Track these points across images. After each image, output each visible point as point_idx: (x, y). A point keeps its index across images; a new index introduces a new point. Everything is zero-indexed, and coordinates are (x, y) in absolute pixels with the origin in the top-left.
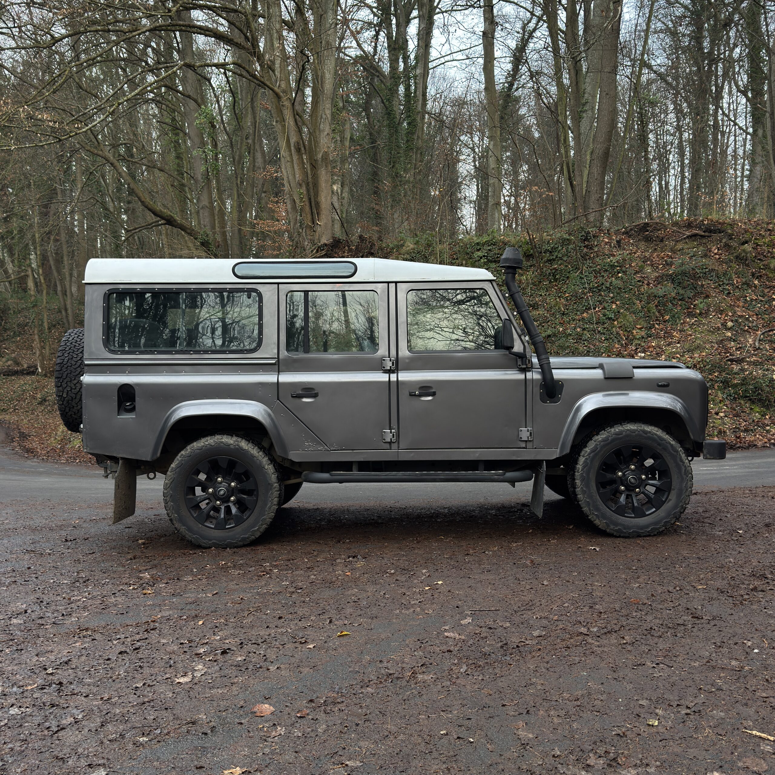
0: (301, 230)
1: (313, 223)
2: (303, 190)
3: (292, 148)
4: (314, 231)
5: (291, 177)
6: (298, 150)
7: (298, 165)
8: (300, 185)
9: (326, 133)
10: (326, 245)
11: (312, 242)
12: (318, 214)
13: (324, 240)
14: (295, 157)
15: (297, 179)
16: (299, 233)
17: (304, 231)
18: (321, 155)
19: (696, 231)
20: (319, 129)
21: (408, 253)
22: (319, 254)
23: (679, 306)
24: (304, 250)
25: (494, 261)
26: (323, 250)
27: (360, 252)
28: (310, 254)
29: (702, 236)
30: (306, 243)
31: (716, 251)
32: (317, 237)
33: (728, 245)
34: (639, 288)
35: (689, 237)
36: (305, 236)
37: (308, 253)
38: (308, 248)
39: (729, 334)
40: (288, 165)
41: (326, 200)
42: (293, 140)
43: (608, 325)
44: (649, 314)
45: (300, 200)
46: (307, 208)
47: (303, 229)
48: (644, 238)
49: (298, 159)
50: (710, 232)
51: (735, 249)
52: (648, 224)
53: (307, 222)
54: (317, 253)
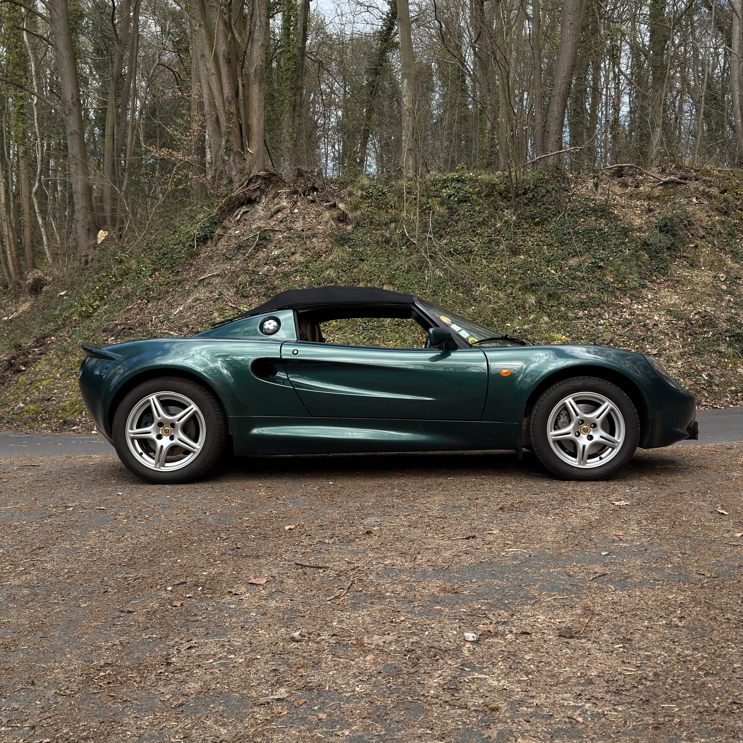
0: (226, 158)
1: (243, 150)
2: (233, 109)
3: (221, 58)
4: (244, 159)
5: (216, 93)
6: (229, 62)
7: (228, 79)
8: (230, 103)
9: (260, 44)
10: (258, 176)
11: (241, 171)
12: (249, 139)
13: (255, 172)
14: (224, 70)
15: (225, 96)
16: (224, 161)
17: (232, 158)
18: (253, 69)
19: (672, 177)
20: (253, 38)
21: (362, 188)
22: (252, 187)
23: (670, 256)
24: (231, 182)
25: (465, 200)
26: (255, 182)
27: (300, 186)
28: (240, 186)
29: (678, 183)
30: (234, 173)
31: (694, 200)
32: (247, 167)
33: (707, 193)
34: (626, 235)
35: (666, 183)
36: (232, 164)
37: (236, 185)
38: (236, 179)
39: (724, 287)
40: (214, 79)
41: (259, 123)
42: (222, 49)
43: (598, 273)
44: (639, 263)
45: (229, 120)
46: (237, 130)
47: (229, 156)
48: (619, 183)
49: (229, 71)
50: (686, 179)
51: (715, 197)
52: (622, 167)
53: (236, 148)
54: (248, 185)
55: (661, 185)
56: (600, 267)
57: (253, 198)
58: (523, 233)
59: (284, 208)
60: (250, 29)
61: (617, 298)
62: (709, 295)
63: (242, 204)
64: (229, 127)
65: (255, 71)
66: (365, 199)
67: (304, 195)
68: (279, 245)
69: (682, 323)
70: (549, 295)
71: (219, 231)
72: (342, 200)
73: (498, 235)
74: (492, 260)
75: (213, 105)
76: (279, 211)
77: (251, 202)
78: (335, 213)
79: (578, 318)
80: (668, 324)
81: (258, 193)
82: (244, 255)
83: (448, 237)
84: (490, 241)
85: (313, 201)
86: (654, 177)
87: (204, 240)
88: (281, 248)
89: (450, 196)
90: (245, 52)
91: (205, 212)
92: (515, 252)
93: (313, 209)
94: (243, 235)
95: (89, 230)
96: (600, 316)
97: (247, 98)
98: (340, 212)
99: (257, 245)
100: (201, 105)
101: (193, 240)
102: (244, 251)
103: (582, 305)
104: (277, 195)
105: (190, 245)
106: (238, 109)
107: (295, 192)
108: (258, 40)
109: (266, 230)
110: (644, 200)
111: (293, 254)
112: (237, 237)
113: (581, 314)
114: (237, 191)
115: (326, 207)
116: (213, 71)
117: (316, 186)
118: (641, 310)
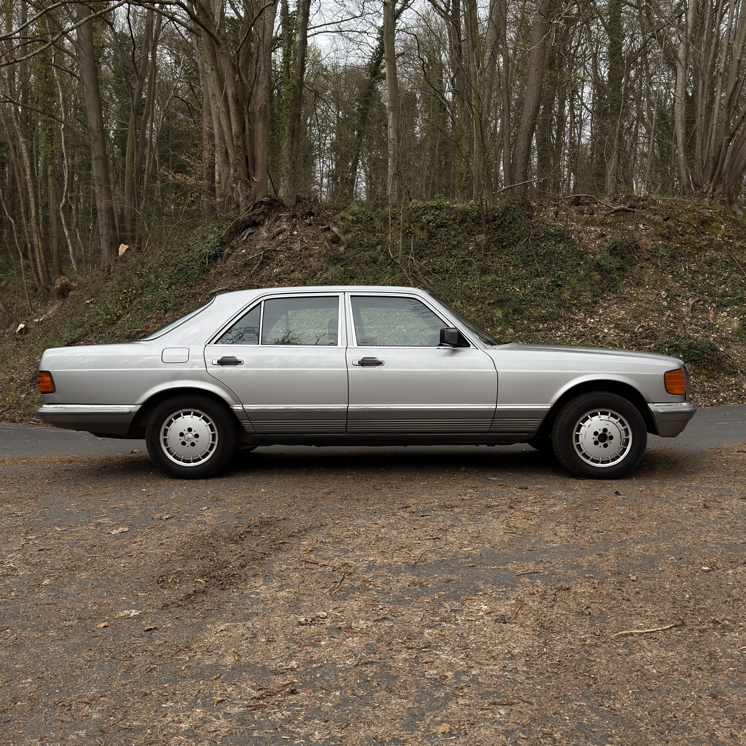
0: (234, 185)
1: (249, 179)
2: (240, 143)
3: (230, 98)
4: (250, 187)
5: (225, 128)
6: (236, 101)
7: (236, 116)
8: (238, 138)
9: (264, 86)
10: (262, 202)
11: (247, 198)
12: (254, 169)
13: (259, 198)
14: (232, 108)
15: (234, 131)
16: (232, 188)
17: (239, 186)
18: (258, 108)
19: (622, 206)
20: (258, 81)
21: (353, 214)
22: (256, 211)
23: (618, 276)
24: (238, 206)
25: (443, 225)
26: (260, 207)
27: (298, 211)
28: (246, 210)
29: (627, 211)
30: (241, 199)
31: (641, 226)
32: (253, 193)
33: (652, 220)
34: (581, 258)
35: (616, 211)
36: (239, 191)
37: (243, 209)
38: (242, 204)
39: (665, 303)
40: (223, 116)
41: (263, 155)
42: (231, 90)
43: (557, 292)
44: (593, 282)
45: (236, 153)
46: (244, 162)
47: (237, 184)
48: (576, 210)
49: (236, 110)
50: (634, 208)
51: (659, 224)
52: (579, 197)
53: (243, 177)
54: (253, 210)
55: (613, 212)
56: (558, 286)
57: (257, 221)
58: (492, 255)
59: (285, 230)
60: (256, 72)
61: (572, 313)
62: (652, 311)
63: (247, 227)
64: (237, 159)
65: (260, 109)
66: (355, 223)
67: (302, 218)
68: (280, 264)
69: (627, 335)
70: (515, 310)
71: (227, 250)
72: (335, 224)
73: (470, 257)
74: (465, 279)
75: (222, 139)
76: (280, 233)
77: (256, 224)
78: (329, 236)
79: (539, 331)
80: (616, 336)
81: (262, 217)
82: (250, 271)
83: (427, 258)
84: (464, 262)
85: (310, 225)
86: (606, 206)
87: (214, 258)
88: (282, 266)
89: (429, 222)
90: (251, 93)
91: (215, 232)
92: (484, 271)
93: (310, 231)
94: (249, 254)
95: (111, 243)
96: (558, 329)
97: (252, 132)
98: (334, 234)
99: (261, 263)
100: (211, 136)
101: (205, 257)
102: (249, 269)
103: (543, 319)
104: (279, 218)
105: (202, 262)
106: (244, 141)
107: (294, 216)
108: (262, 83)
109: (268, 250)
110: (598, 226)
111: (292, 271)
112: (244, 256)
113: (541, 326)
114: (244, 215)
115: (321, 229)
116: (223, 109)
117: (313, 211)
118: (593, 323)
